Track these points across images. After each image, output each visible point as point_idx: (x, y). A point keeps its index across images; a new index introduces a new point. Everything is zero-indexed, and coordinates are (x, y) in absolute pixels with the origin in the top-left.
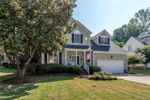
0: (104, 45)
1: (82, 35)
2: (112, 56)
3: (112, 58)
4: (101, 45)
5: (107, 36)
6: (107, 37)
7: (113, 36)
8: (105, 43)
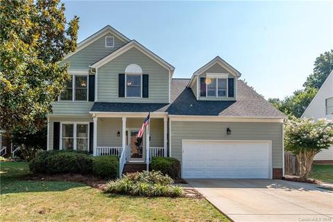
0: (217, 98)
1: (146, 77)
2: (228, 130)
3: (228, 134)
4: (207, 98)
5: (226, 72)
6: (226, 76)
7: (315, 75)
8: (222, 93)
